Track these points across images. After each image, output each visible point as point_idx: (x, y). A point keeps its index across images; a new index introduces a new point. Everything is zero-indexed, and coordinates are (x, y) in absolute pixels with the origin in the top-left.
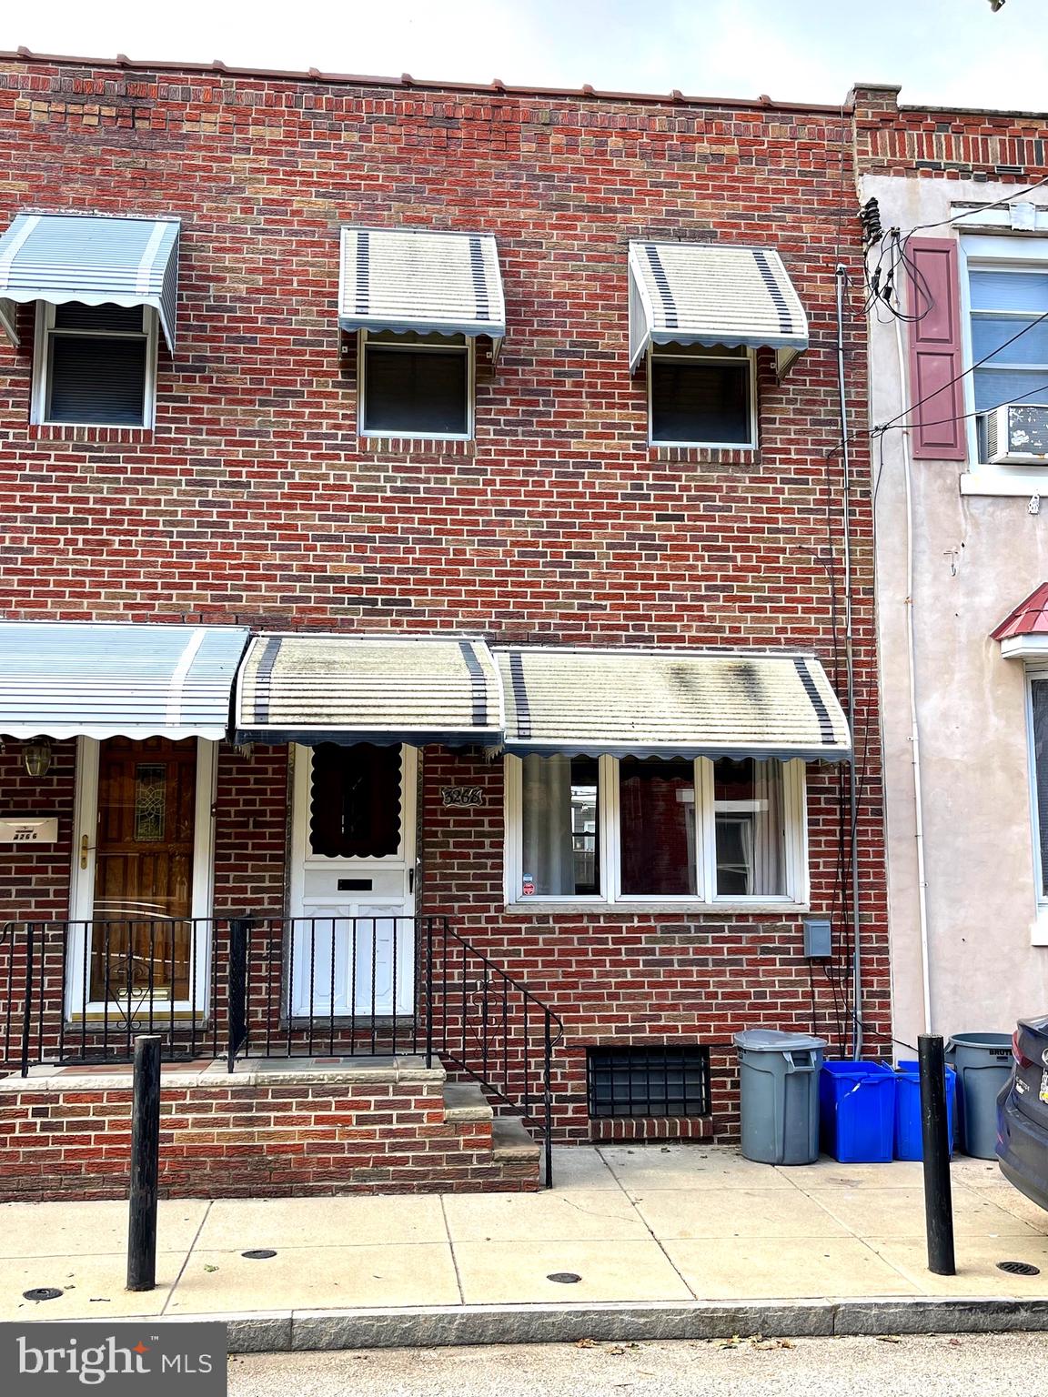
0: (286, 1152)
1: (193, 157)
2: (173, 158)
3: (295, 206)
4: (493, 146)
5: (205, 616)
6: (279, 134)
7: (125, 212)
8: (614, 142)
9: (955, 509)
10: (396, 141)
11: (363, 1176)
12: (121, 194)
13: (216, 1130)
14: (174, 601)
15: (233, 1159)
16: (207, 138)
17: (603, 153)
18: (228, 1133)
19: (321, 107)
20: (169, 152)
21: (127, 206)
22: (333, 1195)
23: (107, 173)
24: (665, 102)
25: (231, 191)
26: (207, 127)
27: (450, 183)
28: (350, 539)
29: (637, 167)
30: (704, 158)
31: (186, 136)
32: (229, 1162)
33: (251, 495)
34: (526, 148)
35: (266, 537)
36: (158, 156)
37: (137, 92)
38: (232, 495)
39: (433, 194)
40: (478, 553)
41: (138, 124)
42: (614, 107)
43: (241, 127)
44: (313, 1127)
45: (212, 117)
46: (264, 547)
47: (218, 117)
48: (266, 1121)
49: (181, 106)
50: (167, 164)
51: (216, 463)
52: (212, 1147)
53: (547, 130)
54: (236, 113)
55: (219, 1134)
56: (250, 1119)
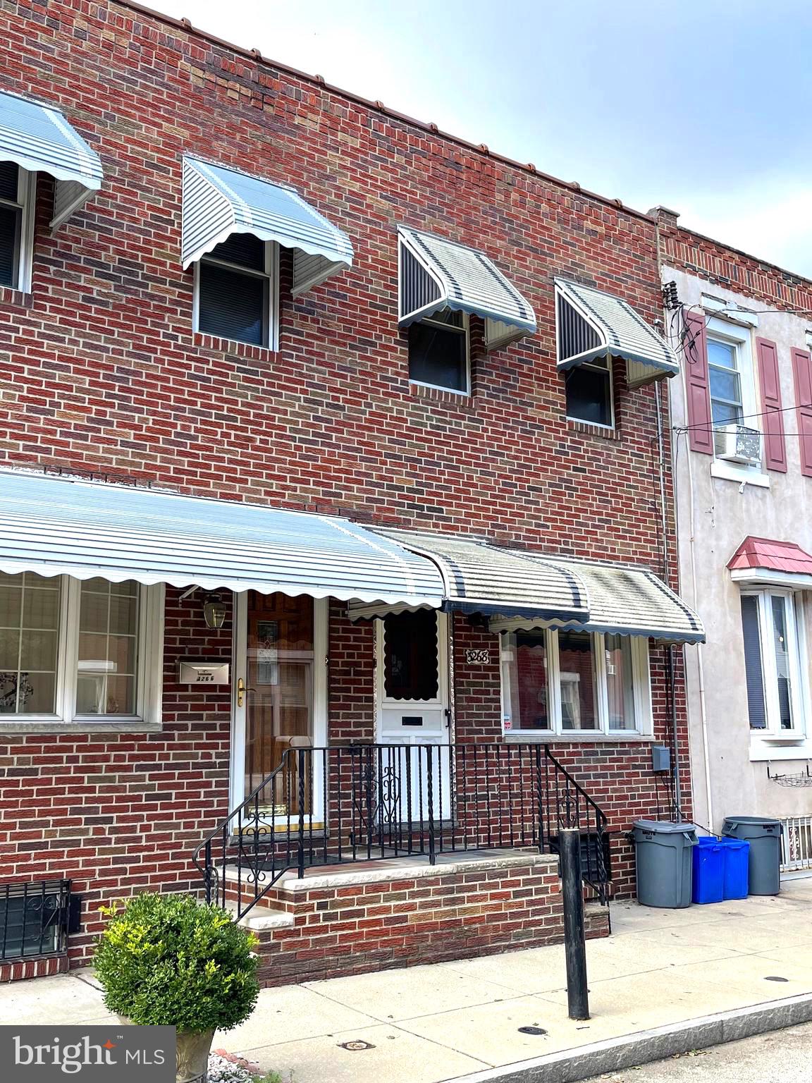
0: (475, 923)
1: (302, 145)
2: (288, 141)
3: (368, 201)
4: (481, 190)
5: (319, 507)
6: (357, 143)
7: (258, 174)
8: (544, 207)
9: (709, 483)
10: (427, 171)
11: (518, 936)
12: (255, 160)
13: (433, 910)
14: (298, 493)
15: (444, 932)
16: (311, 132)
17: (539, 213)
18: (441, 912)
19: (382, 132)
20: (287, 136)
21: (259, 171)
22: (503, 953)
23: (245, 140)
24: (569, 189)
25: (328, 178)
26: (312, 124)
27: (458, 210)
28: (408, 459)
29: (556, 228)
30: (588, 231)
31: (297, 127)
32: (442, 934)
33: (346, 416)
34: (499, 197)
35: (356, 450)
36: (279, 137)
37: (266, 82)
38: (334, 414)
39: (449, 216)
40: (480, 480)
41: (266, 107)
42: (544, 183)
43: (334, 131)
44: (490, 902)
45: (315, 118)
46: (355, 458)
47: (319, 119)
48: (461, 900)
49: (295, 103)
50: (283, 144)
51: (322, 387)
52: (431, 924)
53: (511, 188)
54: (330, 119)
55: (436, 913)
56: (453, 899)
